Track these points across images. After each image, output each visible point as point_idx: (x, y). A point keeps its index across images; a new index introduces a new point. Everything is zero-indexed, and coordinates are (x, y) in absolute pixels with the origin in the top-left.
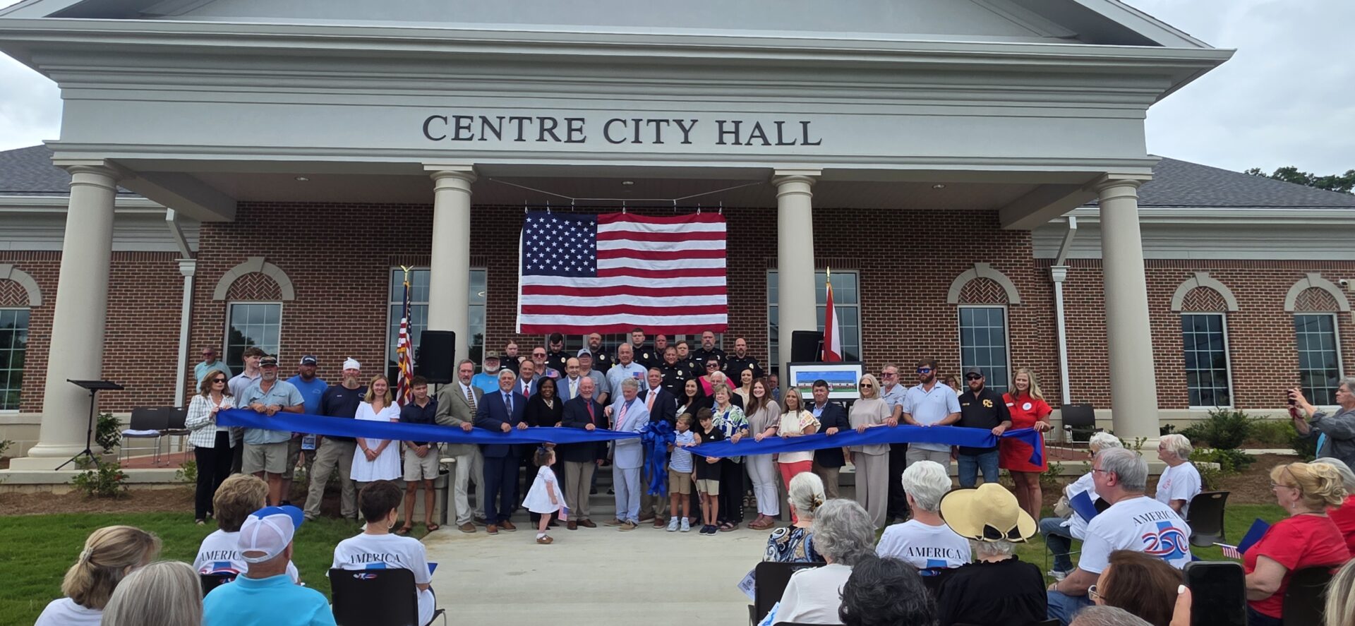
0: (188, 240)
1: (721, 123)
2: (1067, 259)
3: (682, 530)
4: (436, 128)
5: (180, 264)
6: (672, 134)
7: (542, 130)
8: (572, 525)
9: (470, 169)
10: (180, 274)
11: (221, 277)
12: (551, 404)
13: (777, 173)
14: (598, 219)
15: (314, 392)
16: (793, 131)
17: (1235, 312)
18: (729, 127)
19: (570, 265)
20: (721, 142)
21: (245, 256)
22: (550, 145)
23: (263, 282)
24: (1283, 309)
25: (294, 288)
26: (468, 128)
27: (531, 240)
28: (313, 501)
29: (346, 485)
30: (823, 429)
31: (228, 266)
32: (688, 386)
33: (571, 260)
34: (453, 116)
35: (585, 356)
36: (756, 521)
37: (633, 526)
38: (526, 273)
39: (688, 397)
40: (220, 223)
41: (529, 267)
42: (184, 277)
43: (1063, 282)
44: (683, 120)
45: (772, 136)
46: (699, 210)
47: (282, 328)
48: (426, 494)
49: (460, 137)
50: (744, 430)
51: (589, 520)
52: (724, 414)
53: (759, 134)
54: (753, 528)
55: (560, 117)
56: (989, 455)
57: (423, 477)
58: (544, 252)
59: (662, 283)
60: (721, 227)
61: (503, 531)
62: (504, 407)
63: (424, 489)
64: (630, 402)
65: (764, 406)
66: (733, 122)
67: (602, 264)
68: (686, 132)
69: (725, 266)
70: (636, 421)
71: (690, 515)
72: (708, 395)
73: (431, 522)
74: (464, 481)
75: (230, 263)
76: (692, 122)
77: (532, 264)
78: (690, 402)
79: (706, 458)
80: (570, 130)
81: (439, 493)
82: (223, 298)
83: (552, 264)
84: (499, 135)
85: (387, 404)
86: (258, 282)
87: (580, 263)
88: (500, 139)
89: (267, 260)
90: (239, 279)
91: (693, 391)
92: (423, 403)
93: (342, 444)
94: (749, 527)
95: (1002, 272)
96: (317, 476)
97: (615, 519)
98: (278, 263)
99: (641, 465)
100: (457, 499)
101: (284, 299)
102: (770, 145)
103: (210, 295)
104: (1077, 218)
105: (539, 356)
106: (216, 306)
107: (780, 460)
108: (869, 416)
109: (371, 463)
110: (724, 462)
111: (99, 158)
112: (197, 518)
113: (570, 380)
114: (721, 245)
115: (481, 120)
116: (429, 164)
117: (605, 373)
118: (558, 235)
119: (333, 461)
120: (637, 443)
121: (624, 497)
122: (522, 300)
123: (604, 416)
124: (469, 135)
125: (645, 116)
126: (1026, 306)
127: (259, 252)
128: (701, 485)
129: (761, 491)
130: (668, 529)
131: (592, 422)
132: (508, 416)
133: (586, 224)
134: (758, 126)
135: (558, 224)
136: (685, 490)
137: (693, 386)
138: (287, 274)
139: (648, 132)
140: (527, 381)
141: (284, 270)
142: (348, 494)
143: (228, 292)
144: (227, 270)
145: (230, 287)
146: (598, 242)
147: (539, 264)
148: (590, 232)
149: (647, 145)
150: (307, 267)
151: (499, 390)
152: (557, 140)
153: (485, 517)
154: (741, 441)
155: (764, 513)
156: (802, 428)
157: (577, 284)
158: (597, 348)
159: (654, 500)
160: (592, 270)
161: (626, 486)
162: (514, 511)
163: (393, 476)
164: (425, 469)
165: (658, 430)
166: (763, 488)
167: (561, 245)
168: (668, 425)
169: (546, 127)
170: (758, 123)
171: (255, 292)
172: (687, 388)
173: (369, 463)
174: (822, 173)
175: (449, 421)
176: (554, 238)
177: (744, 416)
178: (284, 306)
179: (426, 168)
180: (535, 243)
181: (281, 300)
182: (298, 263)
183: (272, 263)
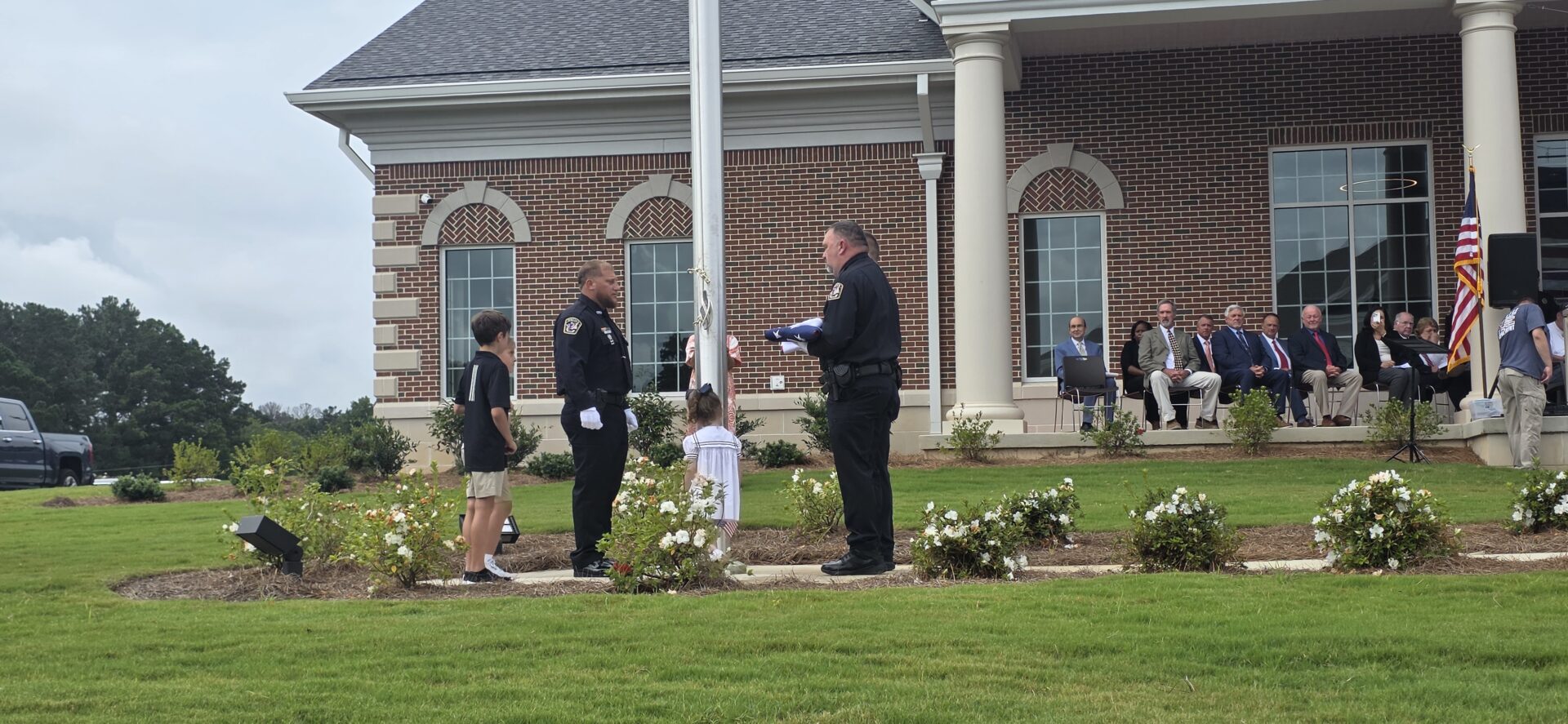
5: (919, 162)
21: (1042, 142)
23: (1073, 183)
25: (1123, 189)
31: (1017, 161)
42: (924, 182)
47: (1108, 251)
75: (1019, 155)
82: (1015, 210)
86: (1064, 183)
89: (1076, 148)
90: (1035, 180)
98: (1093, 152)
101: (1107, 208)
111: (1002, 21)
127: (1061, 136)
138: (1110, 167)
141: (1104, 162)
143: (1022, 201)
144: (1017, 167)
145: (1024, 192)
150: (1139, 155)
171: (1061, 199)
178: (1108, 218)
181: (1103, 209)
182: (1124, 150)
183: (1084, 152)
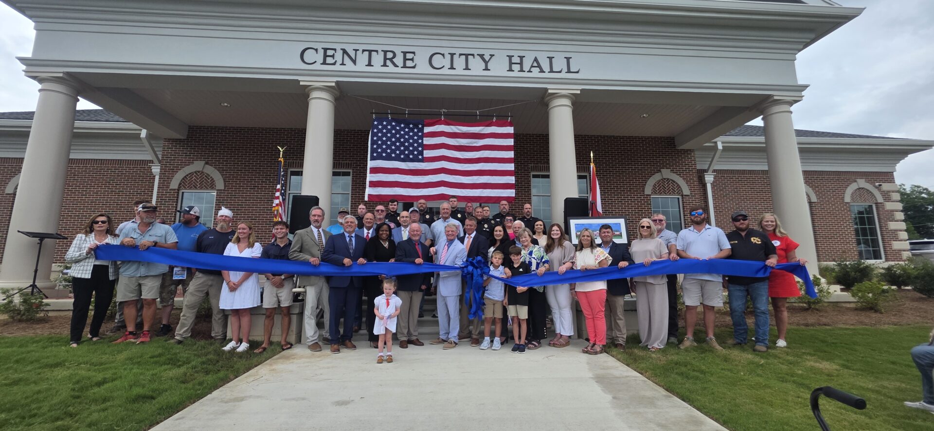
0: (158, 153)
1: (510, 57)
2: (714, 170)
3: (493, 348)
4: (309, 56)
5: (152, 167)
6: (476, 66)
7: (385, 59)
8: (404, 345)
9: (333, 84)
10: (153, 174)
11: (175, 174)
12: (386, 245)
13: (550, 91)
14: (425, 123)
15: (192, 236)
16: (560, 64)
17: (815, 203)
18: (516, 60)
19: (404, 154)
20: (511, 70)
21: (192, 160)
22: (391, 68)
23: (204, 178)
24: (844, 201)
25: (224, 181)
26: (333, 56)
27: (377, 136)
28: (183, 326)
29: (215, 312)
30: (615, 263)
31: (181, 167)
32: (497, 231)
33: (405, 150)
34: (322, 48)
35: (414, 212)
36: (555, 340)
37: (454, 345)
38: (373, 158)
39: (496, 240)
40: (176, 139)
41: (375, 155)
42: (155, 176)
43: (711, 184)
44: (484, 55)
45: (546, 68)
46: (495, 118)
47: (216, 207)
48: (282, 318)
49: (327, 62)
50: (546, 265)
51: (417, 339)
52: (529, 252)
53: (536, 65)
54: (554, 346)
55: (398, 51)
56: (761, 284)
57: (279, 305)
58: (386, 144)
59: (469, 167)
60: (510, 130)
61: (345, 350)
62: (346, 246)
63: (280, 314)
64: (450, 242)
65: (560, 244)
66: (518, 56)
67: (427, 153)
68: (486, 63)
69: (513, 157)
70: (456, 257)
71: (501, 335)
72: (511, 239)
73: (285, 341)
74: (312, 307)
75: (182, 165)
76: (490, 56)
77: (377, 152)
78: (498, 244)
79: (516, 288)
80: (405, 59)
81: (294, 318)
82: (176, 187)
83: (391, 153)
84: (354, 62)
85: (251, 246)
86: (200, 178)
87: (412, 152)
88: (355, 65)
89: (207, 163)
90: (187, 175)
91: (501, 235)
92: (282, 244)
93: (212, 277)
94: (550, 345)
95: (678, 175)
96: (188, 304)
97: (439, 338)
98: (214, 165)
99: (461, 294)
100: (308, 323)
101: (217, 188)
102: (545, 72)
103: (168, 185)
104: (723, 143)
105: (380, 212)
106: (171, 192)
107: (578, 289)
108: (650, 252)
109: (233, 293)
110: (531, 291)
111: (59, 72)
112: (71, 341)
113: (403, 228)
114: (511, 142)
115: (342, 51)
116: (304, 81)
117: (430, 226)
118: (396, 134)
119: (204, 291)
120: (458, 275)
121: (446, 320)
122: (370, 177)
123: (430, 255)
124: (333, 61)
125: (458, 52)
126: (693, 196)
127: (201, 158)
128: (512, 311)
129: (559, 316)
130: (481, 348)
131: (419, 257)
132: (350, 253)
133: (416, 126)
134: (536, 60)
135: (396, 126)
136: (499, 315)
137: (500, 231)
138: (220, 172)
139: (459, 62)
140: (369, 229)
141: (218, 170)
142: (217, 319)
143: (180, 184)
144: (180, 170)
145: (182, 180)
146: (424, 139)
147: (382, 152)
148: (418, 132)
149: (459, 70)
150: (233, 168)
151: (343, 233)
152: (396, 66)
153: (330, 337)
154: (545, 274)
155: (561, 334)
156: (597, 262)
157: (409, 167)
158: (424, 210)
159: (471, 323)
160: (420, 157)
161: (448, 311)
162: (357, 331)
163: (253, 305)
164: (280, 299)
165: (476, 265)
166: (560, 314)
167: (398, 140)
168: (483, 261)
169: (388, 57)
170: (536, 57)
171: (198, 184)
172: (495, 233)
173: (231, 293)
174: (581, 91)
175: (301, 256)
176: (394, 136)
177: (545, 254)
178: (217, 193)
179: (301, 83)
180: (380, 138)
181: (215, 189)
182: (227, 166)
183: (210, 165)
